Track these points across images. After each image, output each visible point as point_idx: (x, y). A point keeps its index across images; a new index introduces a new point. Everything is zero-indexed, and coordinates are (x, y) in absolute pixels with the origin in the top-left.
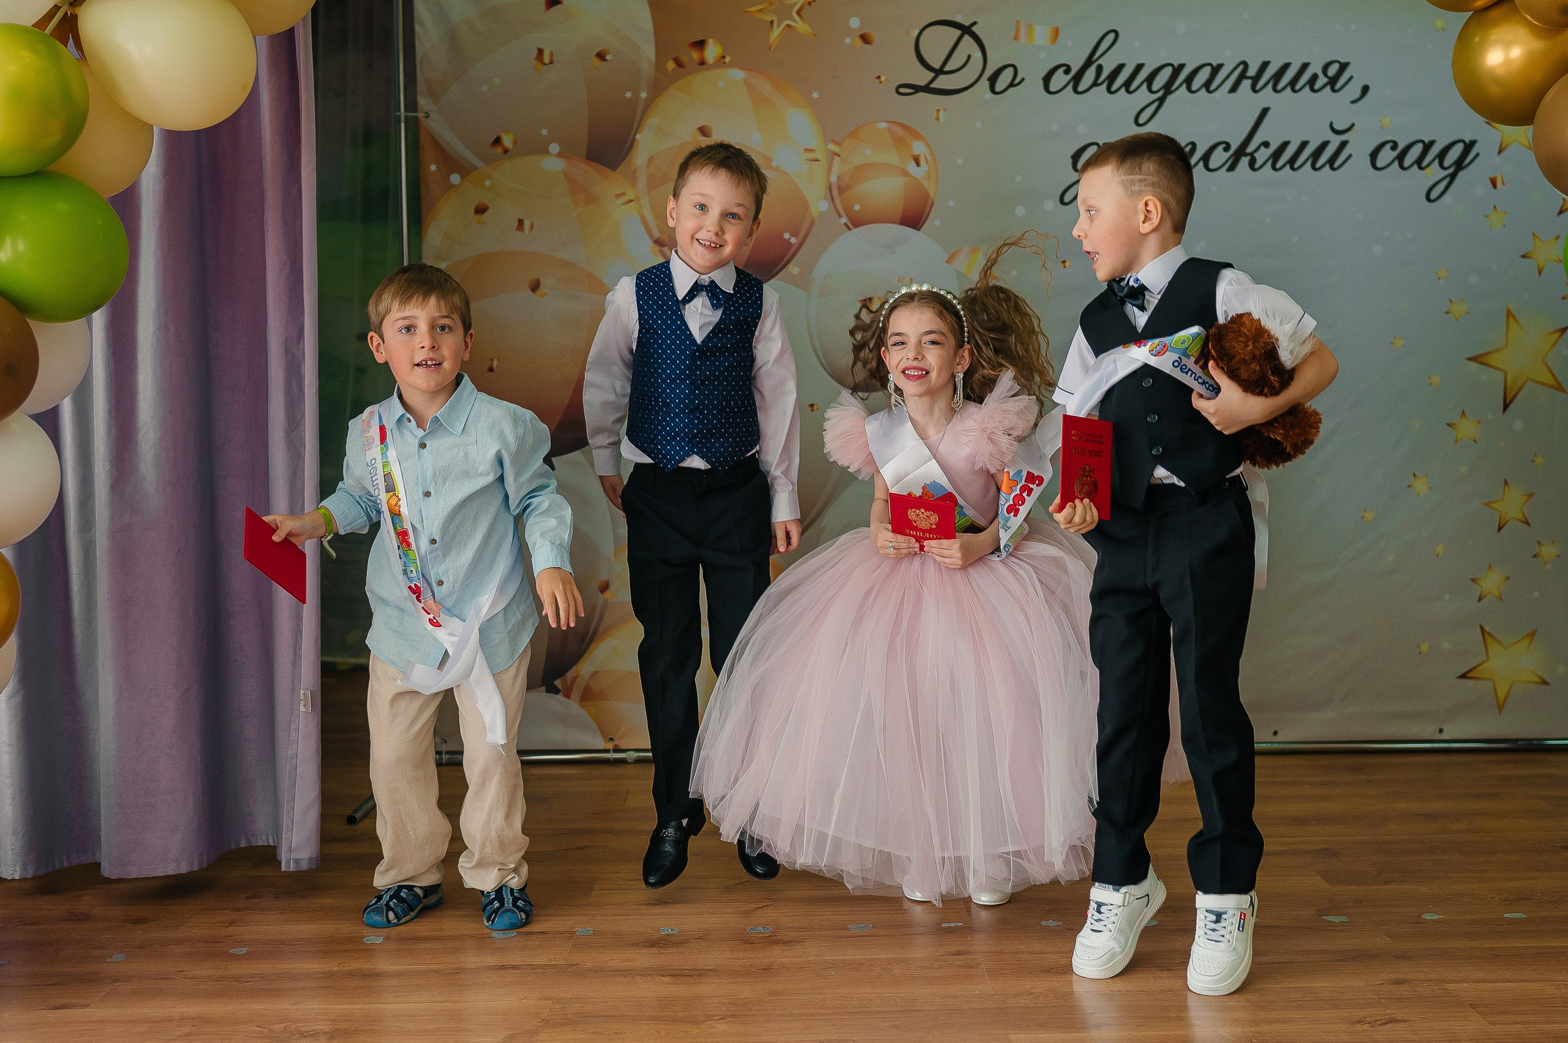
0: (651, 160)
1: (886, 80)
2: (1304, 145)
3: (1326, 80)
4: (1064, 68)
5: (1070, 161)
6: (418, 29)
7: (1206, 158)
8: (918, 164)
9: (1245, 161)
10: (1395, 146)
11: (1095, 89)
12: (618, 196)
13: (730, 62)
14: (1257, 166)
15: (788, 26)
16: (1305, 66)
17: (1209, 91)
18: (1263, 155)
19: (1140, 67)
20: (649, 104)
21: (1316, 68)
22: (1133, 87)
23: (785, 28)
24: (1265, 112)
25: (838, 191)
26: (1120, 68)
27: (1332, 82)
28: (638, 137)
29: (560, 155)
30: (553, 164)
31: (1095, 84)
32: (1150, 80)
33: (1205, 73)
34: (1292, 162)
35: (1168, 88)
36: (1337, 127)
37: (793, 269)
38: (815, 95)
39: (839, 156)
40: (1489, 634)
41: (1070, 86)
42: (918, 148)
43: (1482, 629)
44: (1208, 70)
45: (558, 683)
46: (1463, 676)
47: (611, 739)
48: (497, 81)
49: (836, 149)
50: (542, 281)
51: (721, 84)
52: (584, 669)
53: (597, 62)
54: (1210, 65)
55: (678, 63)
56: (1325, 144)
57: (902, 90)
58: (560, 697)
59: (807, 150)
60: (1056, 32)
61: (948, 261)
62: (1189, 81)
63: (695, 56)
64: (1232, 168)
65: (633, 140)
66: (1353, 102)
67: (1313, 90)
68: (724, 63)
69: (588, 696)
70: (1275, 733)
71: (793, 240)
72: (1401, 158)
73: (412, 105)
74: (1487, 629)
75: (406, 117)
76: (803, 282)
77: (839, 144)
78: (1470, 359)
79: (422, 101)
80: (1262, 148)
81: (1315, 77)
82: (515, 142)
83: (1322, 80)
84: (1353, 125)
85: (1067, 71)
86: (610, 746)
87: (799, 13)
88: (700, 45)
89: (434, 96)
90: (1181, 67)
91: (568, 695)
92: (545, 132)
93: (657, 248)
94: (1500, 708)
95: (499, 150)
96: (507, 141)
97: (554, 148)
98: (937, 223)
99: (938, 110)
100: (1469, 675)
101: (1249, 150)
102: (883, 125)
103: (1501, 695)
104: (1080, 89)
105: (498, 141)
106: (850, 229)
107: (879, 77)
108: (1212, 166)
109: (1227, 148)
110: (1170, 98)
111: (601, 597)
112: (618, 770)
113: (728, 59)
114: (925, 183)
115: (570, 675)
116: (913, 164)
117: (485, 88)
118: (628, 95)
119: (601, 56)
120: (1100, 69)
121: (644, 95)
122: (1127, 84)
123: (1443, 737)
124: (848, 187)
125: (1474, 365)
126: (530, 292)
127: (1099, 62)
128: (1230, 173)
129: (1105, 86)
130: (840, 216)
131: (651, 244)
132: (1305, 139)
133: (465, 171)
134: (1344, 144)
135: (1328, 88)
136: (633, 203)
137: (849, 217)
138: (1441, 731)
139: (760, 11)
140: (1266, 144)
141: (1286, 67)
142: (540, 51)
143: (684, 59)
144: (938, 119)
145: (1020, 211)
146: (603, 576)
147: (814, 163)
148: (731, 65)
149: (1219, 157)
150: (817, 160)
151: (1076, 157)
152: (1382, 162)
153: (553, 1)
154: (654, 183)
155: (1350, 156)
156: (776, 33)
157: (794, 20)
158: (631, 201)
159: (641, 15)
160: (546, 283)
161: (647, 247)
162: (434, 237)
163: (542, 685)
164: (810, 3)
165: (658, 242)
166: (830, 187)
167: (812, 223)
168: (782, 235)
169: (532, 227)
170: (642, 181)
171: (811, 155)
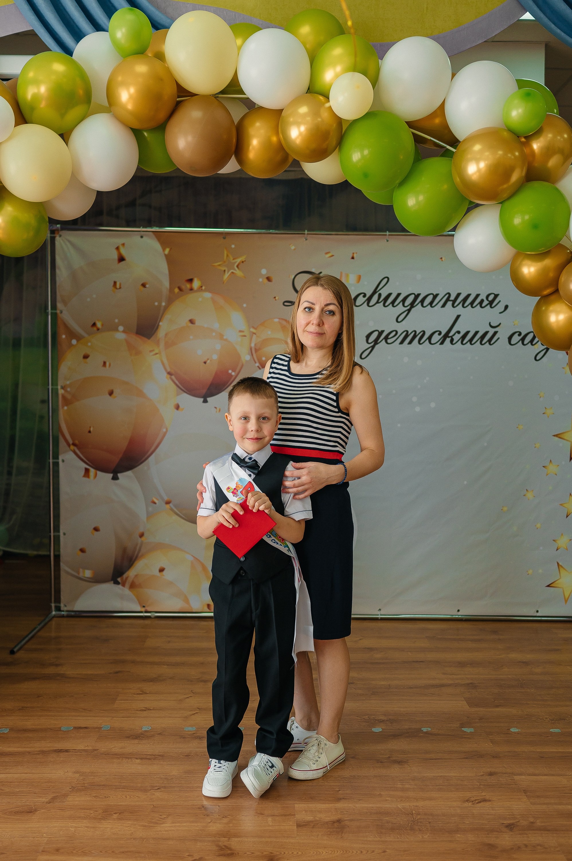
0: (166, 335)
1: (278, 299)
2: (477, 333)
3: (488, 302)
4: (363, 295)
5: (365, 338)
6: (57, 271)
7: (430, 338)
9: (448, 340)
10: (520, 334)
11: (377, 304)
12: (151, 351)
13: (205, 289)
14: (454, 342)
15: (232, 273)
16: (478, 296)
17: (431, 307)
18: (457, 337)
19: (399, 295)
20: (166, 308)
21: (483, 296)
22: (395, 304)
23: (230, 274)
24: (458, 317)
25: (255, 351)
26: (390, 295)
27: (491, 303)
28: (161, 324)
29: (124, 332)
30: (120, 336)
31: (378, 302)
32: (404, 301)
33: (429, 299)
34: (471, 341)
35: (412, 305)
36: (492, 324)
38: (245, 305)
39: (255, 334)
40: (561, 566)
41: (366, 303)
43: (558, 563)
44: (431, 296)
45: (119, 580)
46: (548, 586)
47: (144, 607)
48: (94, 296)
49: (254, 331)
50: (114, 391)
51: (200, 299)
52: (131, 573)
53: (142, 288)
54: (433, 294)
55: (180, 289)
56: (486, 333)
57: (286, 304)
58: (120, 586)
59: (240, 331)
60: (359, 278)
62: (422, 301)
63: (188, 286)
64: (442, 343)
65: (158, 325)
66: (500, 313)
67: (481, 307)
68: (202, 290)
69: (133, 586)
70: (458, 611)
71: (233, 374)
72: (523, 340)
73: (54, 307)
74: (560, 564)
75: (52, 313)
77: (255, 329)
78: (554, 436)
79: (60, 305)
80: (457, 334)
81: (482, 301)
82: (102, 325)
83: (486, 302)
84: (500, 324)
85: (365, 296)
86: (143, 610)
87: (237, 266)
88: (191, 281)
89: (65, 303)
90: (419, 295)
91: (124, 585)
92: (116, 321)
93: (169, 376)
94: (566, 601)
95: (95, 329)
96: (99, 325)
97: (121, 328)
100: (551, 585)
101: (450, 335)
102: (276, 320)
103: (566, 595)
104: (370, 305)
105: (94, 325)
106: (260, 369)
107: (275, 297)
108: (432, 342)
109: (440, 333)
110: (413, 309)
111: (140, 540)
112: (147, 622)
113: (203, 288)
115: (125, 576)
117: (89, 300)
118: (156, 304)
120: (380, 295)
121: (163, 304)
122: (393, 303)
123: (538, 614)
124: (260, 349)
125: (556, 438)
126: (108, 396)
127: (380, 292)
128: (441, 346)
129: (382, 303)
130: (255, 362)
131: (165, 374)
132: (477, 330)
133: (79, 338)
134: (495, 333)
135: (489, 306)
136: (157, 355)
137: (260, 363)
138: (537, 611)
139: (219, 265)
140: (459, 332)
141: (469, 296)
142: (115, 283)
143: (183, 287)
146: (141, 530)
147: (244, 338)
148: (205, 290)
149: (436, 338)
150: (245, 336)
151: (368, 337)
152: (513, 341)
153: (121, 259)
154: (168, 345)
155: (499, 338)
156: (226, 276)
157: (235, 270)
158: (157, 354)
159: (164, 267)
160: (116, 392)
161: (164, 376)
162: (64, 369)
163: (112, 580)
164: (243, 262)
165: (169, 373)
166: (251, 349)
167: (242, 365)
168: (228, 371)
169: (110, 365)
170: (162, 345)
171: (242, 334)
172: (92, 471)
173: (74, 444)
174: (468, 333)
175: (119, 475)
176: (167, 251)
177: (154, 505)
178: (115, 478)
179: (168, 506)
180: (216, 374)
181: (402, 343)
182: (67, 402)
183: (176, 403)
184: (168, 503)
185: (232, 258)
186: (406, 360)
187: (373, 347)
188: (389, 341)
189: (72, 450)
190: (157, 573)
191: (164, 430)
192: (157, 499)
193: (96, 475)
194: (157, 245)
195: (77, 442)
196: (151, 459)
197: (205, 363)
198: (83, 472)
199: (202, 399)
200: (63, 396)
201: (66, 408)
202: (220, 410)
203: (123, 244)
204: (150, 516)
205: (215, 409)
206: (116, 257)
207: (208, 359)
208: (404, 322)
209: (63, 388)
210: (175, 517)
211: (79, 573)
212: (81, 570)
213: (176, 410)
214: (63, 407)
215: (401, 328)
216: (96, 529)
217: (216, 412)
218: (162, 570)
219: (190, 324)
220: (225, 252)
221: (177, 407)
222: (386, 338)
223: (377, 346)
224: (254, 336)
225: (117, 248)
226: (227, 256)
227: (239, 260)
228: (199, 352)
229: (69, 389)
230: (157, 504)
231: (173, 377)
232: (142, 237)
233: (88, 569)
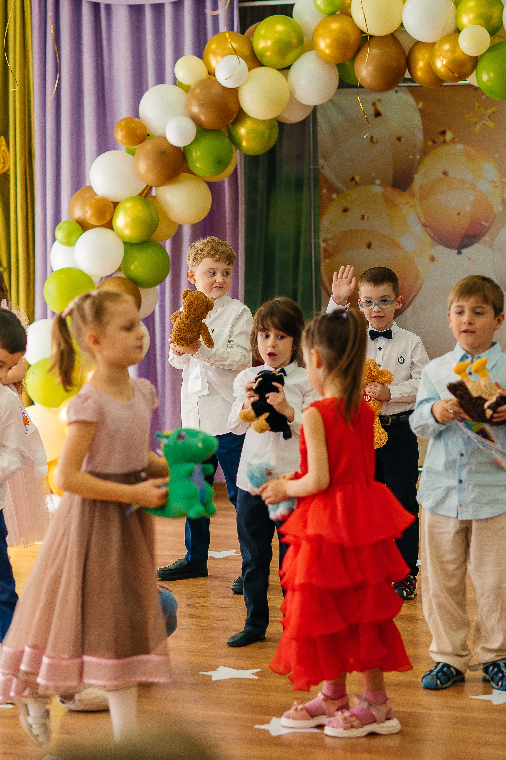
0: (421, 187)
6: (319, 128)
12: (407, 204)
15: (484, 124)
20: (420, 161)
23: (482, 125)
28: (416, 176)
29: (381, 185)
30: (377, 189)
37: (486, 238)
38: (496, 156)
48: (353, 151)
50: (372, 243)
51: (453, 152)
53: (397, 142)
55: (434, 142)
59: (493, 182)
63: (441, 138)
65: (413, 177)
68: (454, 141)
71: (486, 225)
73: (316, 163)
75: (313, 169)
76: (491, 245)
79: (321, 161)
82: (361, 179)
87: (489, 117)
88: (443, 133)
89: (326, 158)
92: (374, 174)
93: (423, 228)
95: (353, 183)
96: (357, 179)
97: (378, 182)
105: (353, 179)
113: (456, 140)
117: (347, 155)
118: (411, 157)
119: (399, 139)
121: (418, 157)
126: (366, 249)
131: (420, 226)
133: (339, 192)
136: (413, 208)
139: (471, 117)
142: (372, 138)
143: (436, 140)
148: (459, 142)
150: (497, 187)
153: (378, 114)
154: (422, 199)
156: (478, 127)
157: (486, 120)
158: (411, 206)
159: (417, 119)
160: (374, 244)
162: (325, 223)
164: (494, 113)
165: (424, 225)
166: (503, 199)
167: (495, 217)
168: (480, 222)
169: (368, 218)
170: (417, 196)
171: (495, 184)
176: (421, 105)
180: (470, 225)
182: (328, 255)
183: (431, 255)
185: (483, 109)
191: (420, 282)
194: (410, 99)
196: (408, 310)
197: (459, 214)
199: (456, 251)
200: (325, 250)
201: (327, 261)
202: (474, 262)
203: (379, 100)
205: (468, 260)
206: (371, 111)
207: (461, 211)
209: (325, 241)
213: (431, 262)
214: (325, 259)
217: (471, 263)
219: (443, 176)
220: (477, 104)
221: (433, 259)
225: (374, 104)
226: (479, 107)
227: (490, 111)
228: (453, 204)
229: (330, 242)
231: (428, 229)
232: (396, 92)
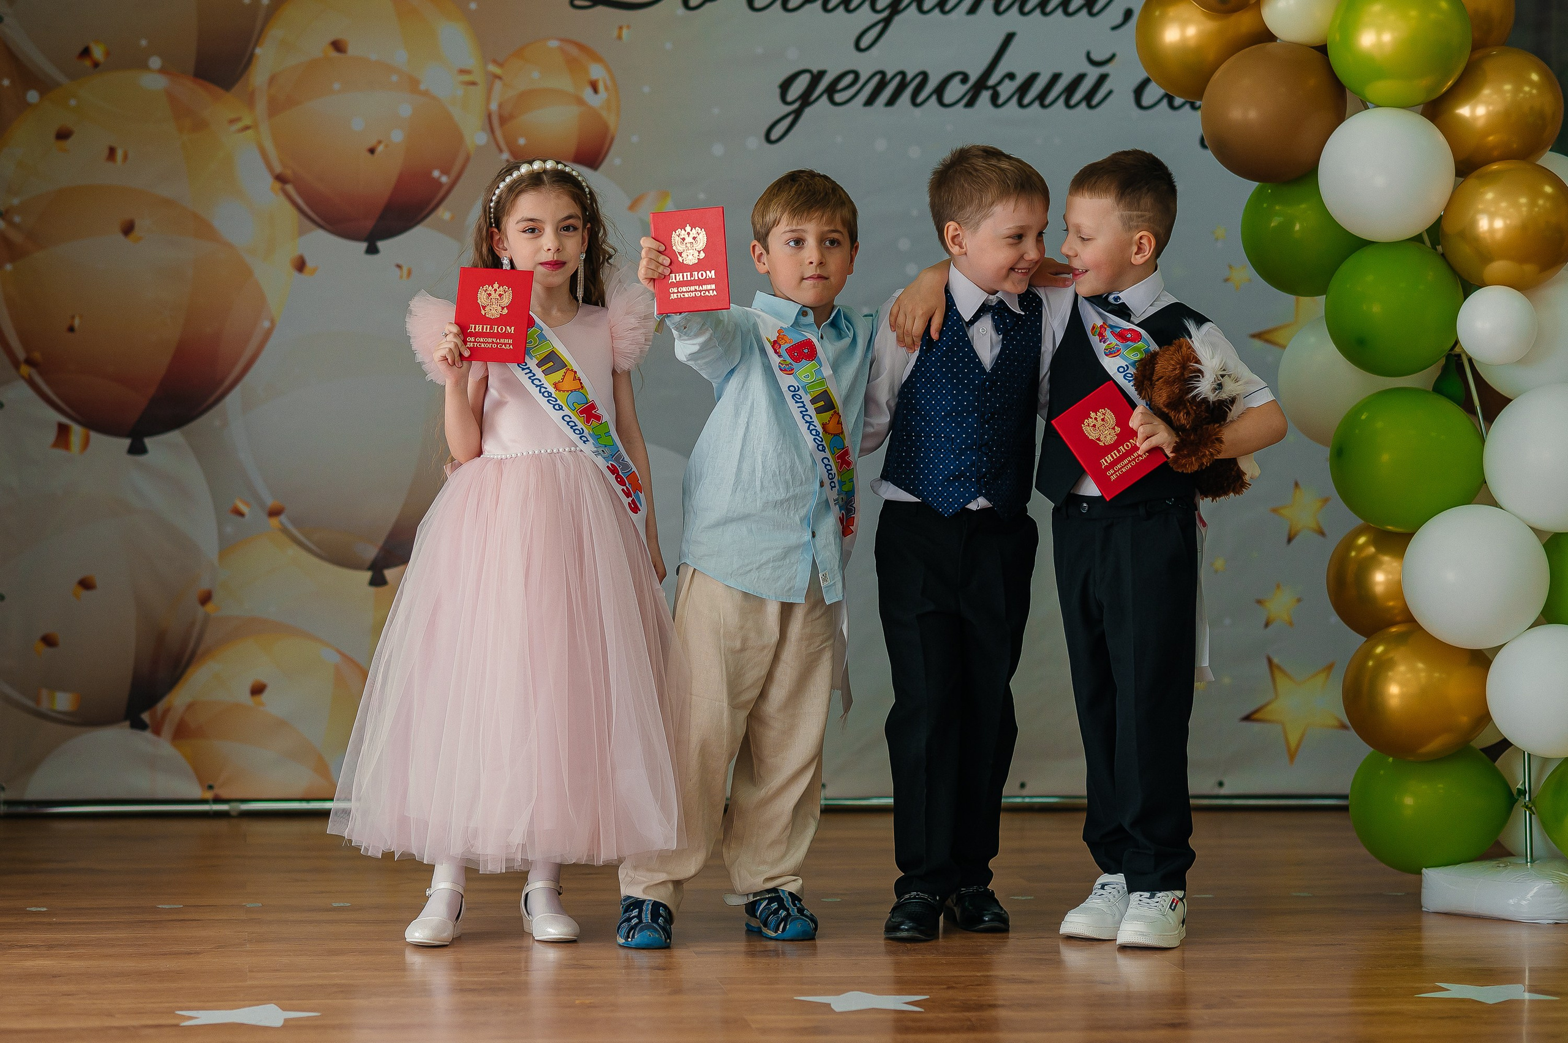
0: (272, 79)
2: (1056, 77)
3: (1081, 1)
7: (940, 91)
8: (595, 90)
9: (986, 95)
11: (807, 6)
12: (232, 121)
14: (1001, 101)
17: (945, 12)
18: (1007, 89)
20: (271, 12)
22: (853, 5)
24: (1010, 37)
25: (499, 121)
27: (1089, 4)
28: (258, 51)
29: (162, 71)
30: (153, 81)
34: (1041, 97)
35: (895, 7)
36: (1096, 57)
37: (444, 213)
38: (473, 6)
39: (500, 78)
40: (1279, 668)
41: (779, 2)
42: (596, 72)
43: (1270, 660)
45: (145, 717)
46: (1248, 718)
47: (211, 787)
49: (497, 70)
50: (137, 223)
52: (179, 699)
56: (1080, 78)
57: (577, 2)
58: (148, 734)
59: (463, 72)
61: (632, 207)
64: (970, 104)
65: (252, 55)
66: (1114, 28)
67: (1066, 13)
69: (182, 733)
71: (444, 179)
74: (1276, 660)
77: (500, 65)
78: (1254, 336)
80: (1007, 80)
82: (107, 54)
83: (1077, 2)
84: (1113, 56)
86: (209, 795)
91: (157, 732)
92: (144, 42)
93: (278, 185)
94: (1292, 756)
95: (87, 63)
96: (98, 52)
97: (155, 62)
98: (617, 161)
99: (621, 28)
100: (1257, 716)
101: (991, 82)
102: (554, 44)
103: (1293, 740)
104: (790, 6)
105: (86, 52)
108: (947, 100)
109: (965, 79)
110: (897, 19)
111: (201, 611)
112: (222, 825)
114: (604, 114)
115: (161, 706)
116: (589, 90)
118: (247, 1)
121: (266, 2)
122: (847, 1)
123: (1223, 791)
124: (512, 117)
125: (1258, 344)
126: (121, 237)
128: (968, 110)
129: (819, 3)
130: (501, 151)
131: (269, 180)
132: (1057, 71)
133: (45, 86)
134: (1103, 78)
135: (1084, 12)
136: (250, 132)
137: (513, 153)
138: (1221, 784)
140: (1011, 76)
144: (620, 37)
145: (718, 150)
146: (205, 585)
147: (472, 87)
149: (955, 90)
150: (473, 83)
151: (785, 86)
152: (1148, 98)
154: (275, 108)
155: (1110, 93)
158: (247, 128)
160: (143, 224)
161: (268, 182)
162: (5, 166)
163: (126, 718)
165: (280, 179)
166: (489, 116)
167: (467, 159)
168: (430, 173)
169: (125, 157)
170: (261, 105)
171: (466, 78)
172: (77, 432)
173: (29, 362)
174: (1034, 77)
175: (148, 442)
177: (239, 519)
178: (137, 449)
179: (274, 522)
180: (402, 182)
181: (870, 102)
182: (12, 251)
183: (297, 253)
184: (274, 513)
186: (881, 145)
187: (798, 113)
188: (839, 97)
189: (23, 377)
190: (245, 697)
191: (266, 324)
192: (247, 504)
193: (86, 443)
195: (37, 355)
196: (232, 400)
197: (372, 151)
198: (52, 435)
199: (364, 246)
200: (4, 239)
201: (9, 267)
202: (409, 273)
204: (227, 547)
205: (397, 270)
207: (380, 142)
208: (874, 50)
209: (3, 215)
210: (293, 551)
211: (37, 701)
212: (44, 693)
213: (296, 274)
214: (2, 264)
215: (866, 65)
216: (86, 584)
217: (401, 277)
218: (258, 690)
219: (334, 54)
221: (300, 265)
222: (831, 90)
223: (808, 111)
224: (498, 84)
228: (357, 125)
229: (17, 219)
230: (247, 517)
231: (289, 188)
233: (64, 689)
